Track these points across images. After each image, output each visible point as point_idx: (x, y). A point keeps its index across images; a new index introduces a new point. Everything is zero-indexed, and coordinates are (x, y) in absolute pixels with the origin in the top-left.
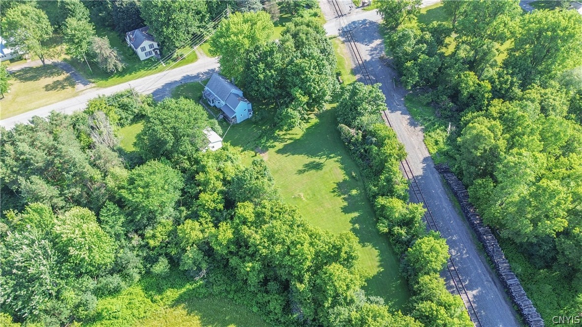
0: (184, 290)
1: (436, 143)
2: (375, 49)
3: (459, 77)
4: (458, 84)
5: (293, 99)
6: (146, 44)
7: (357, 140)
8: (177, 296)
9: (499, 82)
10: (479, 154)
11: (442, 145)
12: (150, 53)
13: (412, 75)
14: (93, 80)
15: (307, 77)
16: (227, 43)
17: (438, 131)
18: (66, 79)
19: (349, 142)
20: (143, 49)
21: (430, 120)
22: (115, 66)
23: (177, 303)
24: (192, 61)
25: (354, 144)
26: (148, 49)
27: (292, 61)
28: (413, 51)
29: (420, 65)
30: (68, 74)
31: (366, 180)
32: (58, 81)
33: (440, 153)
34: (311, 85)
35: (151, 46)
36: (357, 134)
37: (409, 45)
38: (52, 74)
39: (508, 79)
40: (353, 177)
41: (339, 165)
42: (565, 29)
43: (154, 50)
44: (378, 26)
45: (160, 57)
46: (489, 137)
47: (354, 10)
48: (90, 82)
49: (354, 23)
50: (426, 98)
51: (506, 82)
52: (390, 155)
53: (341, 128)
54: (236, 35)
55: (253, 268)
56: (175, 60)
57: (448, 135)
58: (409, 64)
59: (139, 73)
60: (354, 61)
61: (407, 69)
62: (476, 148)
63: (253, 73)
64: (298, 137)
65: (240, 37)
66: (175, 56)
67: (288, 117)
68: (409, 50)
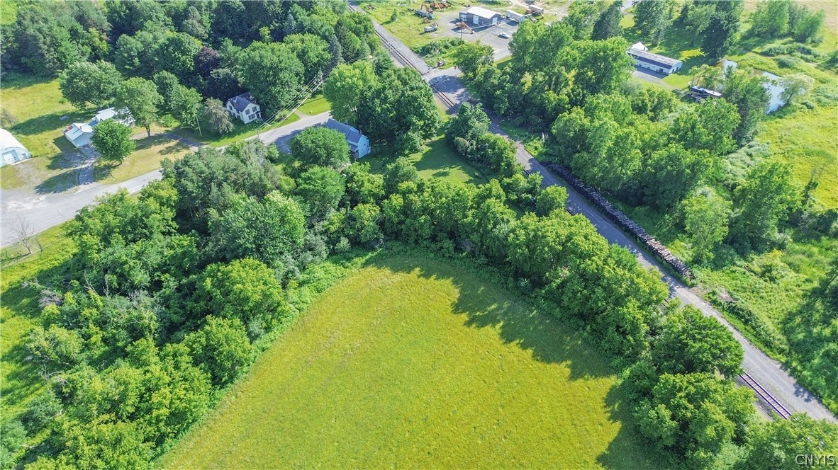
0: (367, 257)
1: (536, 148)
2: (462, 95)
3: (542, 96)
4: (542, 103)
5: (411, 124)
6: (250, 106)
7: (472, 150)
8: (364, 261)
9: (574, 95)
10: (572, 135)
11: (541, 149)
12: (253, 116)
13: (503, 102)
14: (205, 143)
15: (419, 104)
16: (343, 86)
17: (535, 141)
18: (178, 145)
19: (466, 152)
20: (248, 112)
21: (526, 135)
22: (228, 126)
23: (365, 265)
24: (295, 120)
25: (471, 154)
26: (251, 113)
27: (403, 94)
28: (499, 83)
29: (507, 92)
30: (177, 141)
31: (487, 177)
32: (170, 147)
33: (541, 154)
34: (424, 111)
35: (254, 109)
36: (472, 144)
37: (495, 78)
38: (160, 143)
39: (580, 92)
40: (477, 177)
41: (461, 171)
42: (612, 50)
43: (257, 113)
44: (458, 79)
45: (262, 120)
46: (576, 118)
47: (432, 70)
48: (203, 144)
49: (435, 79)
50: (519, 120)
51: (579, 95)
52: (505, 149)
53: (457, 141)
54: (351, 78)
55: (425, 221)
56: (279, 121)
57: (544, 141)
58: (498, 92)
59: (247, 134)
60: (447, 105)
61: (498, 97)
62: (569, 131)
63: (370, 108)
64: (418, 160)
65: (355, 79)
66: (277, 117)
67: (409, 139)
68: (496, 82)
